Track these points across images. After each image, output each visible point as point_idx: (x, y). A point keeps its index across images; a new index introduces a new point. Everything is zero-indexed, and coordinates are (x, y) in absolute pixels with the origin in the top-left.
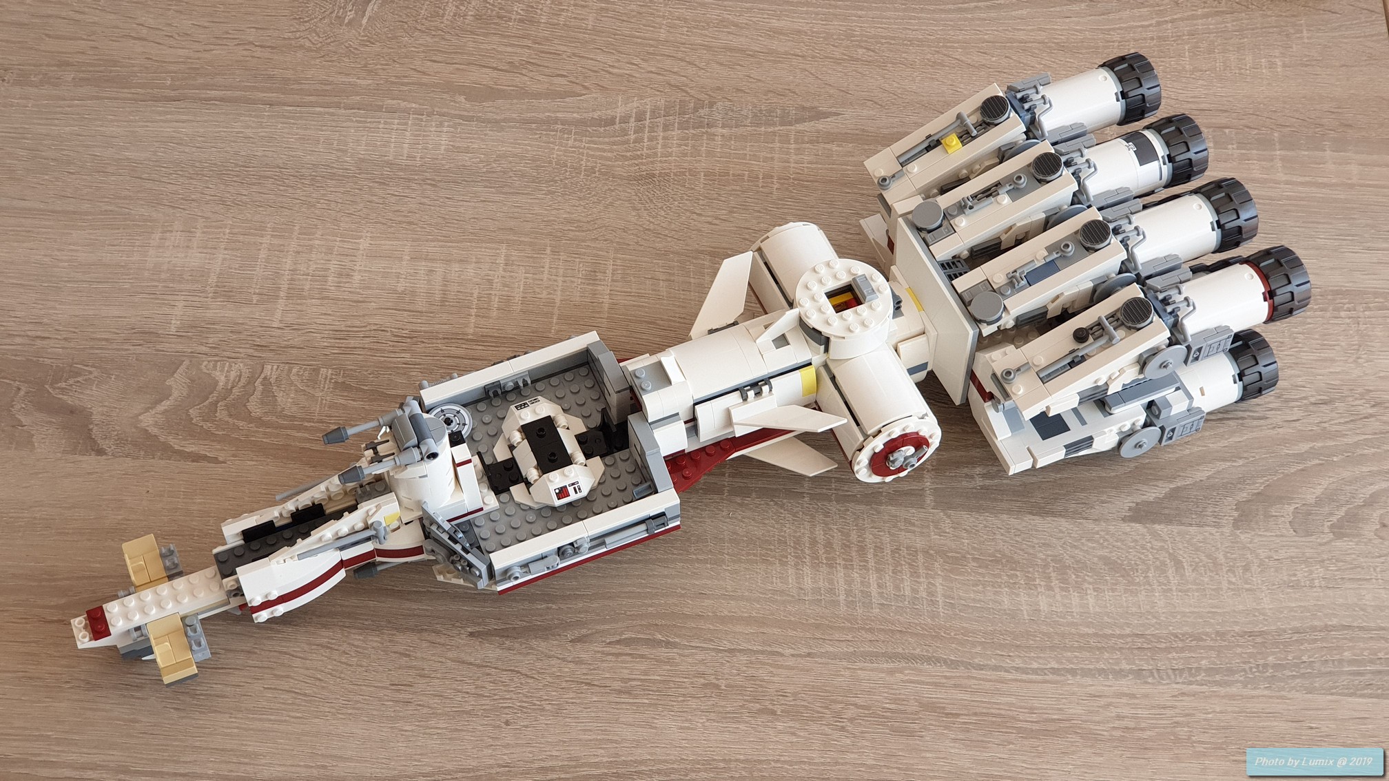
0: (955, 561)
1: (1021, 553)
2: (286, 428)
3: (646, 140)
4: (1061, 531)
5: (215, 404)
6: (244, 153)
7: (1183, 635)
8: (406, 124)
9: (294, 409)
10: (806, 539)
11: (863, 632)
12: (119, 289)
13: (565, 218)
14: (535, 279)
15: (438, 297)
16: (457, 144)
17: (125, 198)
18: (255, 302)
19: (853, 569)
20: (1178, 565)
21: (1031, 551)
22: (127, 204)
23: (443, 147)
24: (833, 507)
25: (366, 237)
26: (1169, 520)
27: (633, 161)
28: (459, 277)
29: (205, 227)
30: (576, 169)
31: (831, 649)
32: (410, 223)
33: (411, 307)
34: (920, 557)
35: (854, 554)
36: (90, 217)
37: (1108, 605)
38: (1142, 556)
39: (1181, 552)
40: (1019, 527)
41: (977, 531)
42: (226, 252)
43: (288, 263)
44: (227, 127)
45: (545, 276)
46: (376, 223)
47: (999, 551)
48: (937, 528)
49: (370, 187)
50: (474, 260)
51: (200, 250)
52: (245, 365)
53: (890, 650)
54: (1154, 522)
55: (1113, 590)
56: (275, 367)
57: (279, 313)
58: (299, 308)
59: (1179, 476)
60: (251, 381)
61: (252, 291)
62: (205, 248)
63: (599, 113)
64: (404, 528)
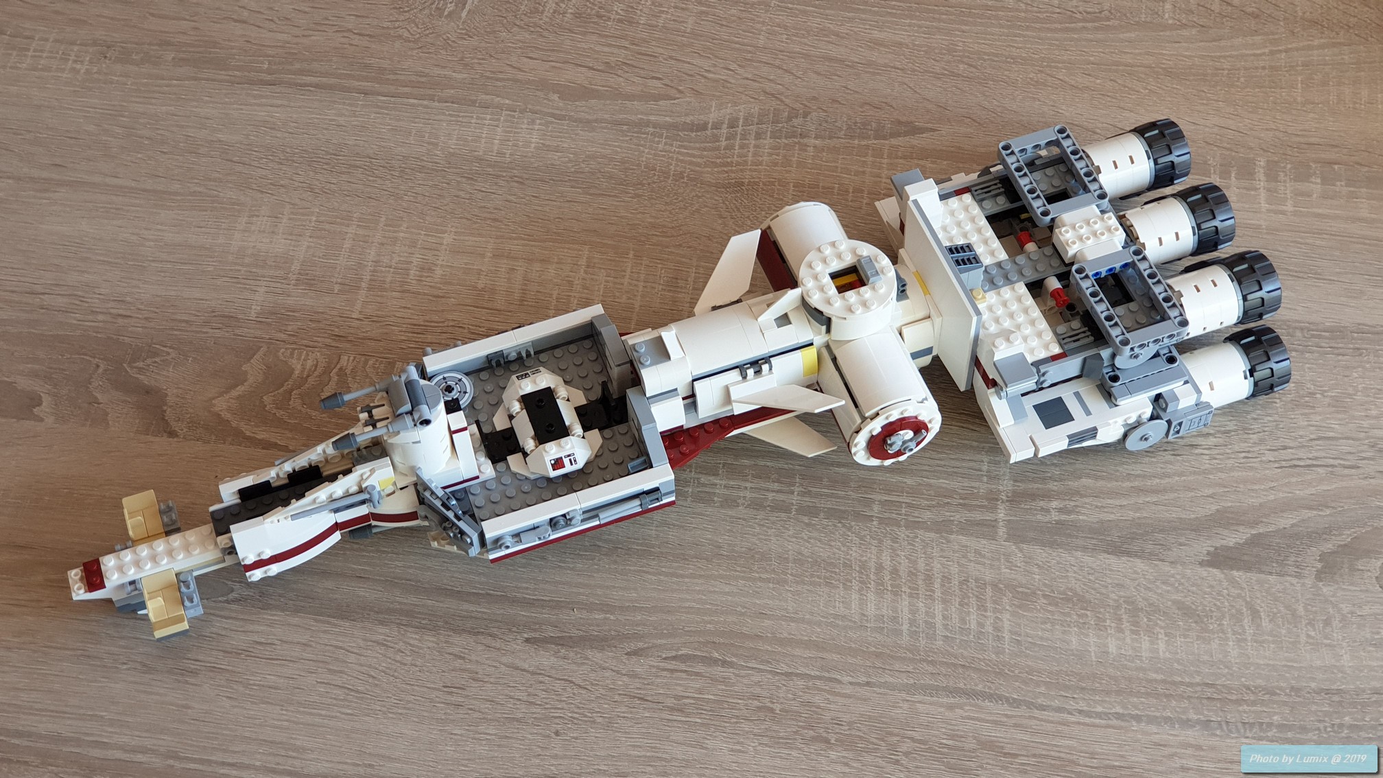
0: (1024, 597)
1: (1093, 592)
3: (737, 148)
4: (1136, 572)
5: (290, 392)
6: (335, 142)
7: (1256, 688)
8: (498, 120)
10: (872, 565)
11: (925, 664)
12: (203, 271)
13: (650, 223)
14: (615, 283)
15: (517, 296)
16: (548, 143)
17: (215, 180)
18: (336, 291)
19: (918, 598)
20: (1255, 614)
21: (1104, 591)
22: (216, 186)
23: (533, 145)
24: (902, 533)
25: (451, 231)
26: (1248, 568)
27: (723, 168)
28: (540, 277)
29: (292, 213)
30: (664, 173)
31: (891, 680)
32: (495, 220)
33: (490, 305)
34: (989, 590)
35: (920, 582)
36: (179, 198)
37: (1179, 651)
38: (1218, 603)
39: (1259, 602)
40: (1094, 566)
41: (1049, 567)
42: (311, 240)
43: (372, 254)
44: (320, 114)
45: (626, 281)
46: (461, 218)
47: (1071, 590)
48: (1008, 562)
49: (458, 182)
50: (556, 260)
51: (285, 236)
52: (322, 354)
53: (951, 684)
54: (1232, 569)
55: (1185, 636)
56: (352, 358)
57: (359, 303)
58: (379, 299)
59: (1262, 522)
60: (327, 371)
61: (334, 280)
62: (291, 234)
63: (692, 118)
64: (398, 493)
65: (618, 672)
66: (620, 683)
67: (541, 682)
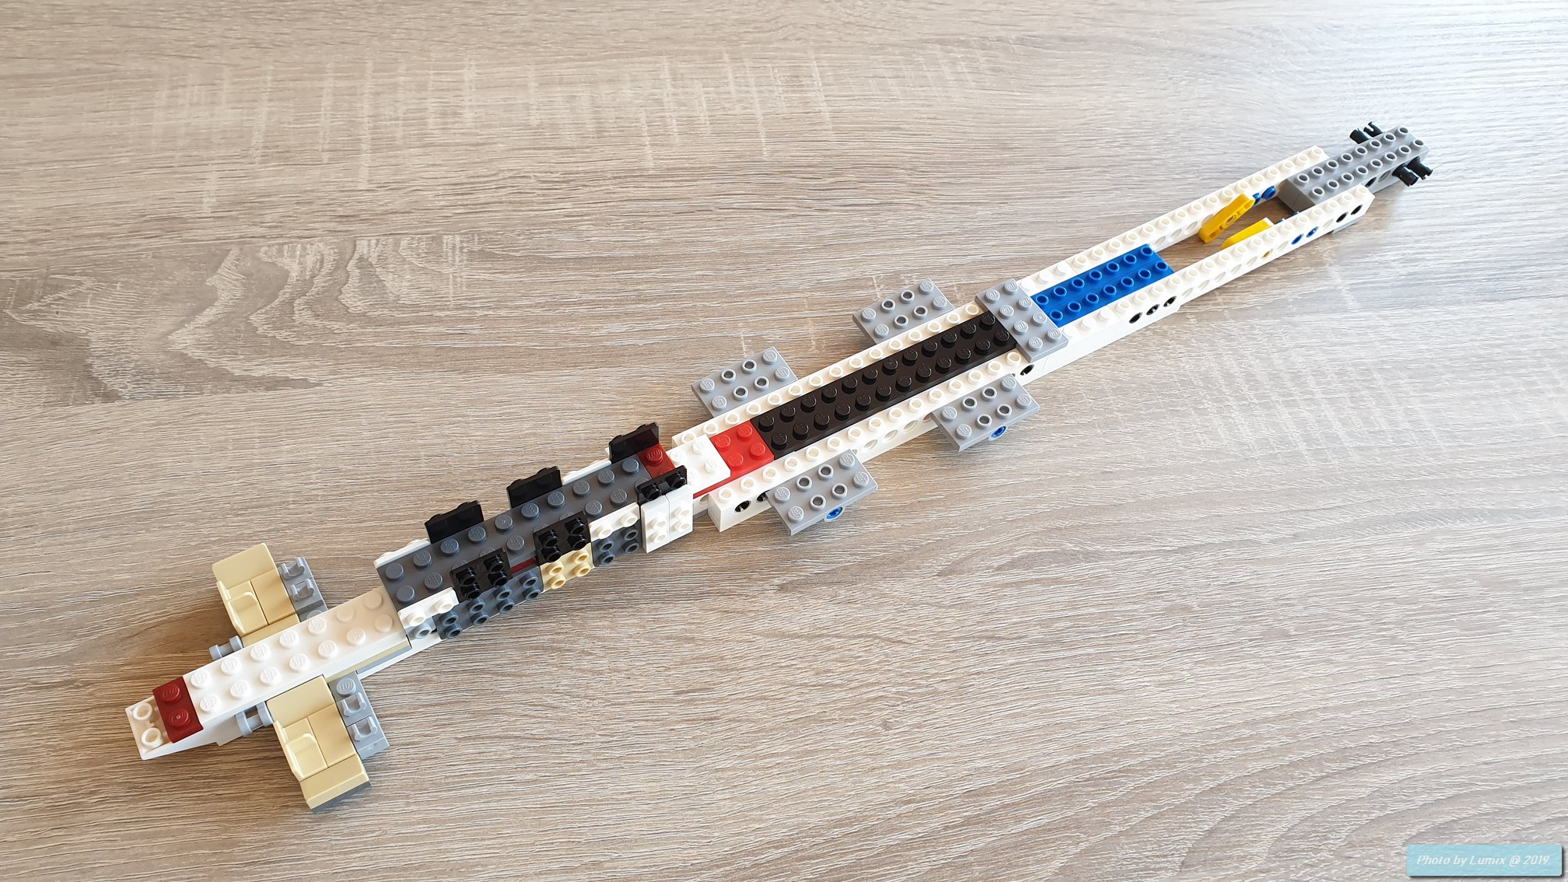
2: (408, 323)
5: (290, 303)
9: (415, 295)
14: (718, 93)
17: (108, 52)
18: (326, 161)
22: (111, 59)
25: (470, 65)
29: (235, 76)
32: (527, 44)
33: (556, 144)
42: (271, 104)
43: (365, 108)
45: (732, 88)
46: (480, 48)
51: (232, 105)
52: (326, 244)
53: (1400, 511)
56: (373, 242)
57: (365, 170)
58: (392, 161)
60: (340, 264)
61: (320, 148)
62: (240, 101)
65: (939, 605)
66: (949, 620)
67: (828, 649)
